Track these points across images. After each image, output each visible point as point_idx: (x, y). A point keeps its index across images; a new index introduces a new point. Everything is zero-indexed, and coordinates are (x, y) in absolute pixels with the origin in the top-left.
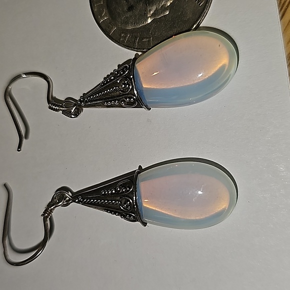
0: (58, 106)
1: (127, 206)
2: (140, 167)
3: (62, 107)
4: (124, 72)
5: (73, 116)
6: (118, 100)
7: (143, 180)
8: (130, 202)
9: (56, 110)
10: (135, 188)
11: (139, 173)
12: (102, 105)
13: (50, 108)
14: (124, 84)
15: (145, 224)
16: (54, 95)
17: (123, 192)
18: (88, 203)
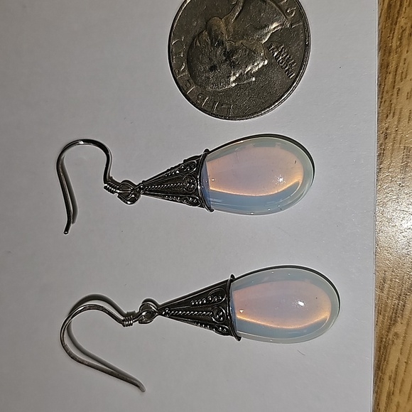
0: (115, 188)
1: (220, 317)
2: (232, 276)
3: (118, 189)
4: (191, 169)
5: (129, 203)
6: (181, 197)
7: (237, 289)
8: (223, 313)
9: (113, 192)
10: (229, 297)
11: (232, 281)
12: (163, 197)
13: (105, 188)
14: (189, 183)
15: (239, 339)
16: (111, 175)
17: (215, 302)
18: (176, 315)
